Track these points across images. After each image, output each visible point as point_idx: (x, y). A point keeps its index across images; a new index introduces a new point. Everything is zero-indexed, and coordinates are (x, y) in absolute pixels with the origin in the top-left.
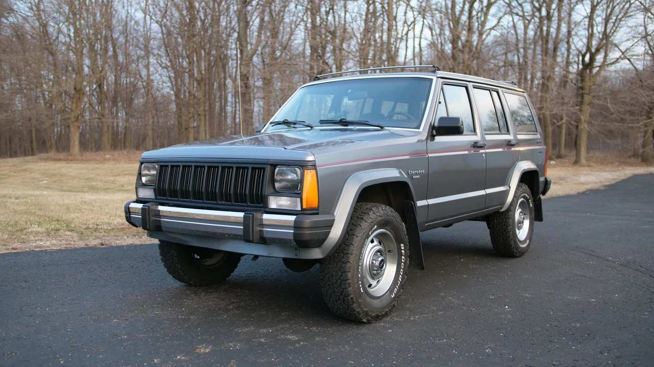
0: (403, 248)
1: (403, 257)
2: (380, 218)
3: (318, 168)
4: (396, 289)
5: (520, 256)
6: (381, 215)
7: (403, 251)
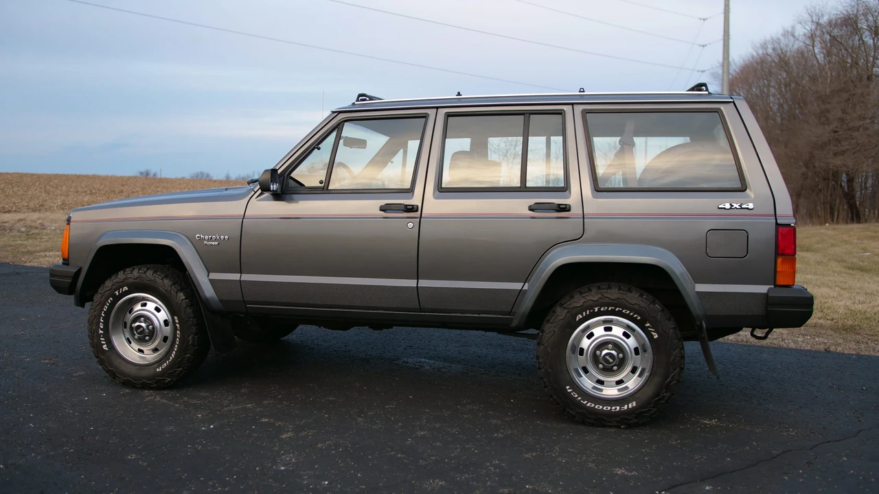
0: (177, 321)
1: (178, 332)
2: (131, 280)
3: (71, 224)
4: (165, 364)
5: (593, 425)
6: (133, 276)
7: (178, 325)
